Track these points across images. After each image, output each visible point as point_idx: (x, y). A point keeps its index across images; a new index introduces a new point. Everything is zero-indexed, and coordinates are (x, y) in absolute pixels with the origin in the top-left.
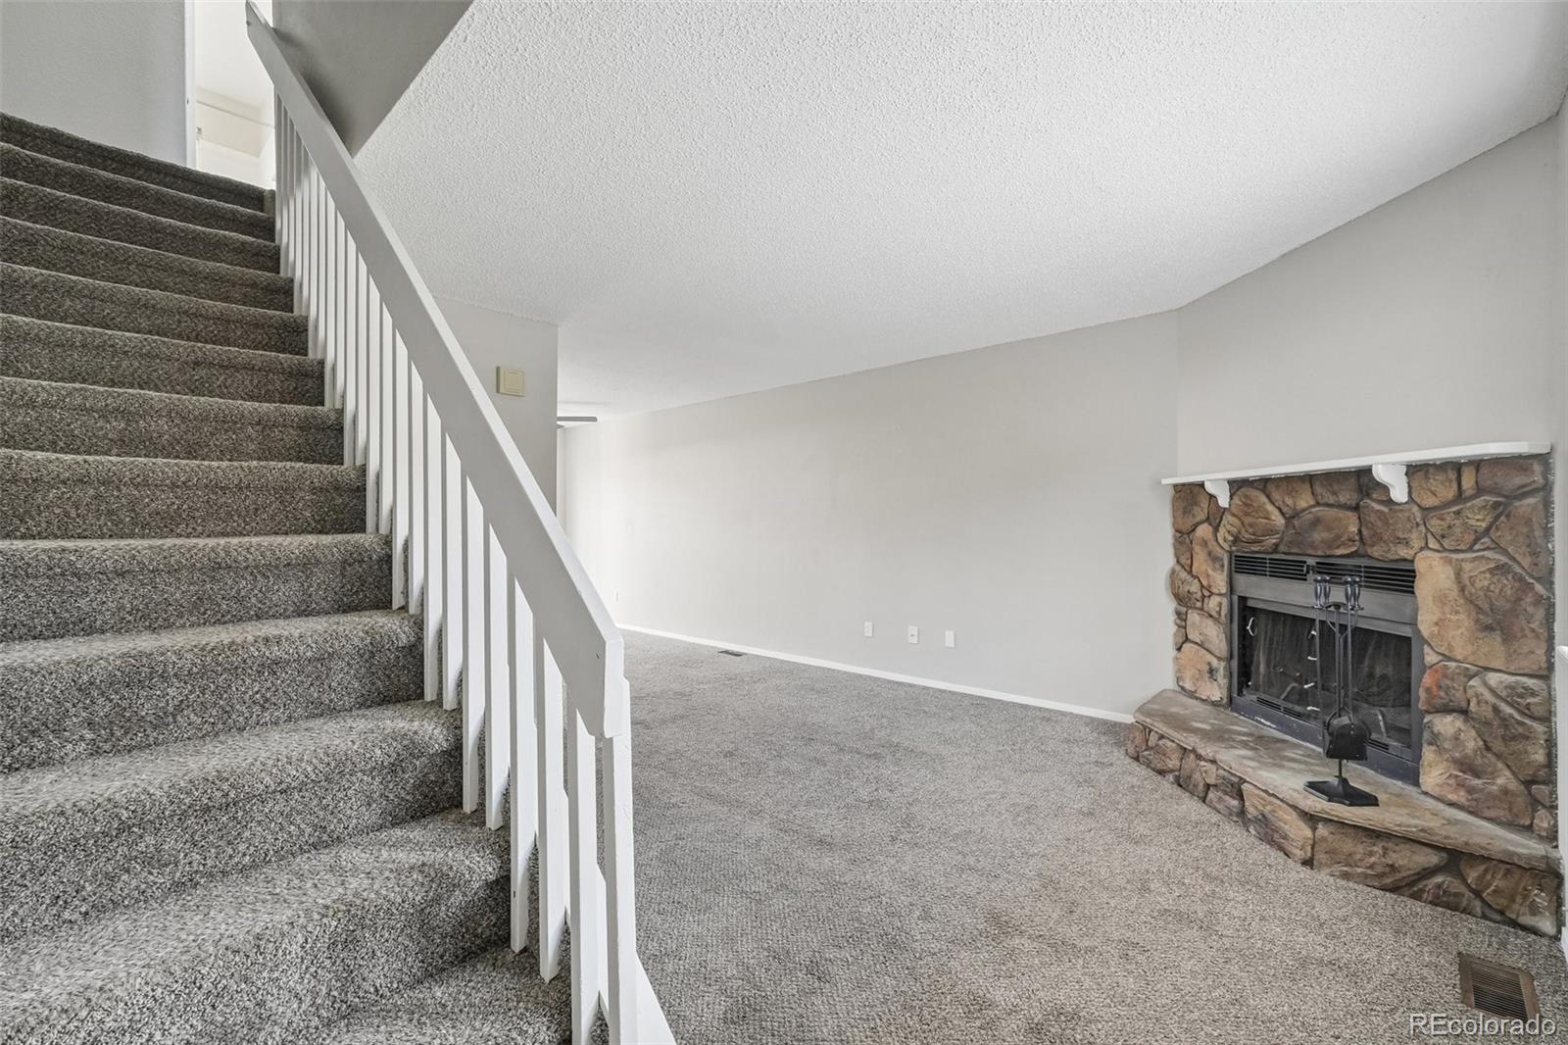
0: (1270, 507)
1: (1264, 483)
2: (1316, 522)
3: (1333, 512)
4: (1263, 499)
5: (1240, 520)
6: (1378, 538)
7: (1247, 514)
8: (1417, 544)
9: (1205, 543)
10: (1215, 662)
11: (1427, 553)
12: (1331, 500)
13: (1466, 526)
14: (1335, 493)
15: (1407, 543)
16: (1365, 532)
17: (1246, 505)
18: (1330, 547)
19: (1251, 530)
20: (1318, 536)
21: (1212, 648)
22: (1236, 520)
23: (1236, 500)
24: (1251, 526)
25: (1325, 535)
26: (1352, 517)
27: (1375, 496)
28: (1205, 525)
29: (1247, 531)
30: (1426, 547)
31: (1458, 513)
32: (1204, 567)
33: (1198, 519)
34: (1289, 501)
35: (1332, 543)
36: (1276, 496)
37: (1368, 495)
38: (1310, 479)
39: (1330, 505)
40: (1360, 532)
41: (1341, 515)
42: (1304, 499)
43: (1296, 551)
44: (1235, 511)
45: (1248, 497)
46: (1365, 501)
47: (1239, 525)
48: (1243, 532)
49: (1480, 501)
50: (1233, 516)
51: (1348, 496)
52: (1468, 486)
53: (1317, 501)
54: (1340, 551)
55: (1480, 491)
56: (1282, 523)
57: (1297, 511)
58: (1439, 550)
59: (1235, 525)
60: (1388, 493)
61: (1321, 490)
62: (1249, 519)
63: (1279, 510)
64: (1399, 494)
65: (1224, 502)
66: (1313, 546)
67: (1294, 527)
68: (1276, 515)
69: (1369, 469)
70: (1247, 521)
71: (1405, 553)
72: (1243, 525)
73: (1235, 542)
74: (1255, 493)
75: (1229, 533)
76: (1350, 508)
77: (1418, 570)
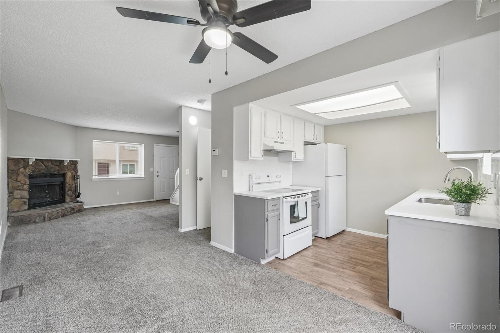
1: (42, 161)
2: (52, 168)
4: (42, 163)
6: (62, 170)
7: (36, 166)
8: (67, 171)
9: (22, 173)
10: (25, 200)
12: (55, 164)
13: (72, 168)
14: (56, 163)
15: (65, 170)
16: (60, 169)
17: (36, 164)
19: (38, 169)
20: (52, 170)
21: (25, 197)
22: (33, 167)
23: (34, 163)
24: (37, 168)
25: (53, 170)
26: (58, 167)
27: (62, 164)
28: (22, 169)
29: (37, 170)
31: (71, 167)
32: (23, 179)
33: (21, 167)
34: (47, 164)
35: (54, 171)
36: (45, 163)
38: (51, 161)
39: (54, 165)
40: (59, 169)
41: (56, 166)
42: (50, 164)
43: (47, 173)
44: (33, 165)
45: (37, 162)
46: (60, 165)
47: (34, 168)
48: (36, 170)
49: (73, 165)
50: (33, 166)
51: (58, 164)
52: (72, 163)
53: (52, 164)
54: (56, 172)
55: (73, 164)
56: (44, 168)
57: (48, 166)
58: (69, 171)
59: (33, 168)
60: (64, 164)
61: (53, 162)
62: (37, 167)
63: (44, 165)
64: (66, 164)
65: (31, 163)
66: (51, 172)
67: (47, 169)
68: (44, 166)
69: (64, 160)
70: (36, 167)
71: (65, 172)
72: (35, 168)
73: (32, 172)
74: (39, 162)
75: (31, 170)
76: (57, 166)
77: (67, 174)
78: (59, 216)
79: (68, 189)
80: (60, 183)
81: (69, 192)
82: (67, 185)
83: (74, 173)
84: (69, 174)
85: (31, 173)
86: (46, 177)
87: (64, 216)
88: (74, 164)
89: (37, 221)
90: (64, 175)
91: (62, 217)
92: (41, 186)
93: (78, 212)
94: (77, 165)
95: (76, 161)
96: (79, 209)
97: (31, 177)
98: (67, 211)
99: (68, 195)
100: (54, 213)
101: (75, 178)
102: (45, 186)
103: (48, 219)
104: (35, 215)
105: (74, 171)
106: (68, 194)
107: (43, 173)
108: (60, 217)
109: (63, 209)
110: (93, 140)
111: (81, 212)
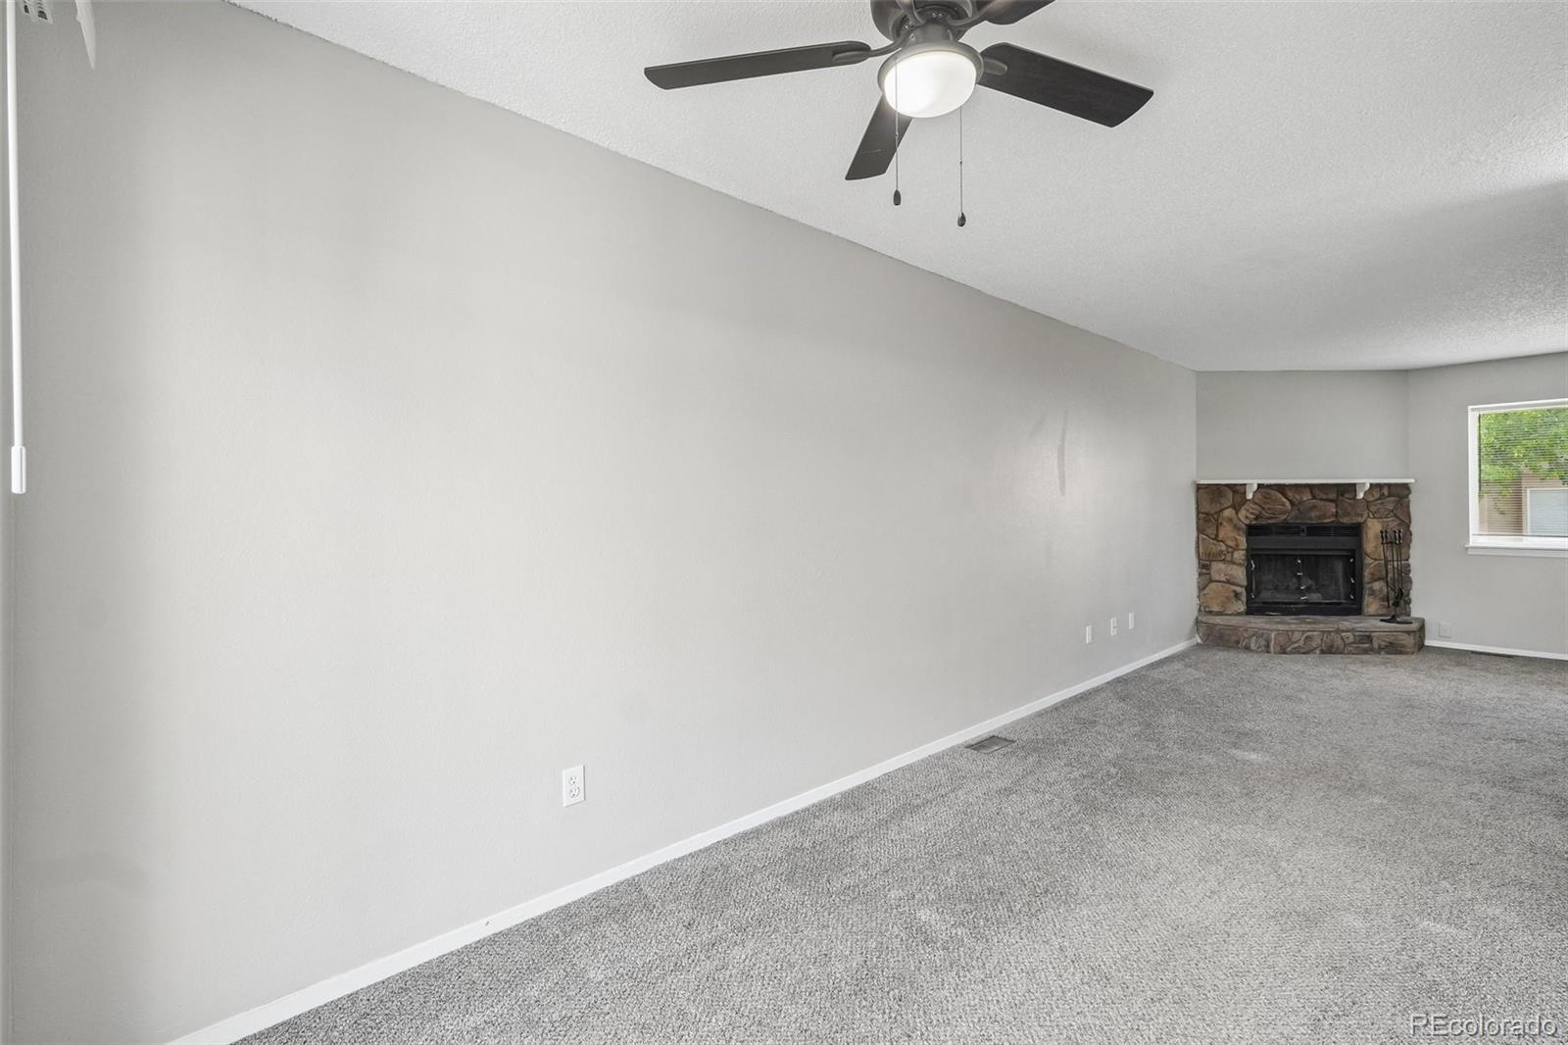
0: (1284, 499)
1: (1281, 488)
2: (1314, 507)
3: (1322, 503)
4: (1280, 495)
5: (1260, 506)
6: (1347, 514)
7: (1265, 503)
8: (1366, 516)
9: (1230, 520)
10: (1238, 589)
11: (1369, 520)
12: (1324, 497)
13: (1385, 509)
14: (1326, 494)
15: (1362, 516)
16: (1340, 512)
17: (1265, 498)
18: (1320, 519)
19: (1270, 512)
20: (1313, 514)
21: (1237, 581)
22: (1256, 507)
23: (1259, 496)
24: (1269, 509)
25: (1318, 513)
26: (1333, 505)
27: (1346, 496)
28: (1230, 510)
29: (1266, 512)
30: (1369, 516)
31: (1382, 503)
32: (1232, 535)
33: (1226, 506)
34: (1298, 497)
35: (1319, 517)
36: (1290, 494)
37: (1342, 495)
38: (1310, 487)
39: (1322, 499)
40: (1337, 512)
41: (1327, 503)
42: (1307, 496)
43: (1299, 521)
44: (1257, 501)
45: (1268, 494)
46: (1341, 498)
47: (1259, 508)
48: (1264, 512)
49: (1392, 499)
50: (1256, 504)
51: (1333, 496)
52: (1386, 493)
53: (1314, 497)
54: (1326, 521)
55: (1390, 495)
56: (1290, 507)
57: (1301, 502)
58: (1375, 518)
59: (1257, 509)
60: (1356, 495)
61: (1317, 492)
62: (1268, 506)
63: (1290, 501)
64: (1361, 495)
65: (1250, 496)
66: (1311, 518)
67: (1299, 510)
68: (1287, 503)
69: (1354, 485)
70: (1266, 506)
71: (1360, 520)
72: (1263, 509)
73: (1256, 519)
74: (1273, 492)
75: (1252, 513)
76: (1332, 501)
77: (1367, 526)
78: (1316, 648)
79: (1372, 574)
80: (1345, 553)
81: (1377, 585)
82: (1368, 561)
83: (1393, 524)
84: (1373, 528)
85: (1254, 522)
86: (1298, 533)
87: (1329, 650)
88: (1396, 496)
89: (1253, 647)
90: (1356, 530)
91: (1323, 652)
92: (1283, 556)
93: (1388, 653)
94: (1407, 496)
95: (1406, 487)
96: (1391, 643)
97: (1252, 531)
98: (1342, 639)
99: (1373, 593)
100: (1297, 636)
101: (1399, 540)
102: (1296, 557)
103: (1278, 649)
104: (1246, 630)
105: (1396, 516)
106: (1370, 589)
107: (1288, 523)
108: (1318, 652)
109: (1330, 632)
110: (1470, 407)
111: (1401, 653)
